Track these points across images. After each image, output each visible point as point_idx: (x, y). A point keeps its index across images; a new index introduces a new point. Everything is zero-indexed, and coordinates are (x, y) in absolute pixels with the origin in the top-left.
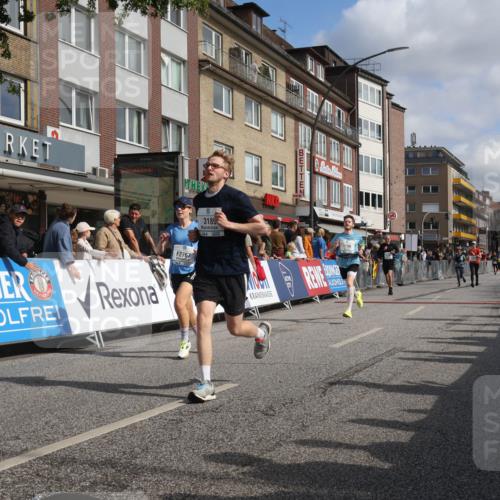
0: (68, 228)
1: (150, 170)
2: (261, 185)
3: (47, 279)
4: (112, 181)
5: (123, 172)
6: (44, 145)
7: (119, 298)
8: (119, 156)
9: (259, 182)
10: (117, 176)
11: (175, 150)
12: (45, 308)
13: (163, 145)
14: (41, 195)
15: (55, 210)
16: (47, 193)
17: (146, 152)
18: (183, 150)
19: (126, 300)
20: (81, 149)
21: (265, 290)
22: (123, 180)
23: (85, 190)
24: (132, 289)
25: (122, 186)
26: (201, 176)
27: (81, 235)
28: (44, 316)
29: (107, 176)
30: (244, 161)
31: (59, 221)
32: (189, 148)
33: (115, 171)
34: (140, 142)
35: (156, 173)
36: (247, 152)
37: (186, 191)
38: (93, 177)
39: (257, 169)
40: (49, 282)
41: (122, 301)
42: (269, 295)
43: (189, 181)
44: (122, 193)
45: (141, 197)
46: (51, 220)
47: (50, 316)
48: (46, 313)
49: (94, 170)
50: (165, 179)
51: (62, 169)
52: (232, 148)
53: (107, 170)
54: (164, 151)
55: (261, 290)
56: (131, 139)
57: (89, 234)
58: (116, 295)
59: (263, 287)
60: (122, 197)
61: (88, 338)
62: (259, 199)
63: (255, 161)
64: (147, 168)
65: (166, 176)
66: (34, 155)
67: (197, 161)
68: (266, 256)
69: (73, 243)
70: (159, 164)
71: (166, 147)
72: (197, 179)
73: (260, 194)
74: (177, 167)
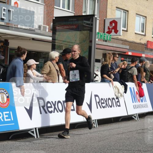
0: (22, 63)
1: (74, 27)
2: (145, 35)
3: (7, 95)
4: (51, 34)
5: (57, 28)
6: (9, 11)
7: (51, 107)
8: (56, 17)
9: (144, 34)
10: (54, 30)
11: (91, 13)
12: (4, 113)
13: (84, 10)
14: (6, 42)
15: (14, 52)
16: (9, 41)
17: (73, 15)
18: (96, 14)
19: (55, 108)
20: (32, 14)
21: (144, 103)
22: (57, 33)
23: (33, 39)
24: (59, 102)
25: (57, 37)
26: (107, 30)
27: (29, 67)
28: (3, 118)
29: (47, 30)
30: (135, 20)
31: (16, 58)
32: (100, 12)
33: (53, 27)
34: (69, 9)
35: (78, 29)
36: (137, 14)
37: (97, 40)
38: (39, 31)
39: (143, 25)
40: (8, 97)
41: (52, 109)
42: (146, 106)
43: (98, 33)
44: (56, 41)
45: (68, 44)
46: (12, 58)
47: (7, 118)
48: (5, 116)
49: (40, 27)
50: (84, 32)
51: (19, 26)
52: (128, 11)
53: (48, 27)
54: (83, 14)
55: (141, 103)
56: (63, 7)
57: (35, 66)
58: (49, 105)
59: (142, 101)
60: (56, 44)
61: (30, 132)
62: (143, 44)
63: (142, 20)
64: (73, 25)
65: (84, 30)
66: (3, 18)
67: (105, 20)
68: (146, 81)
69: (25, 72)
70: (80, 22)
71: (85, 12)
72: (104, 32)
73: (144, 41)
74: (92, 25)
